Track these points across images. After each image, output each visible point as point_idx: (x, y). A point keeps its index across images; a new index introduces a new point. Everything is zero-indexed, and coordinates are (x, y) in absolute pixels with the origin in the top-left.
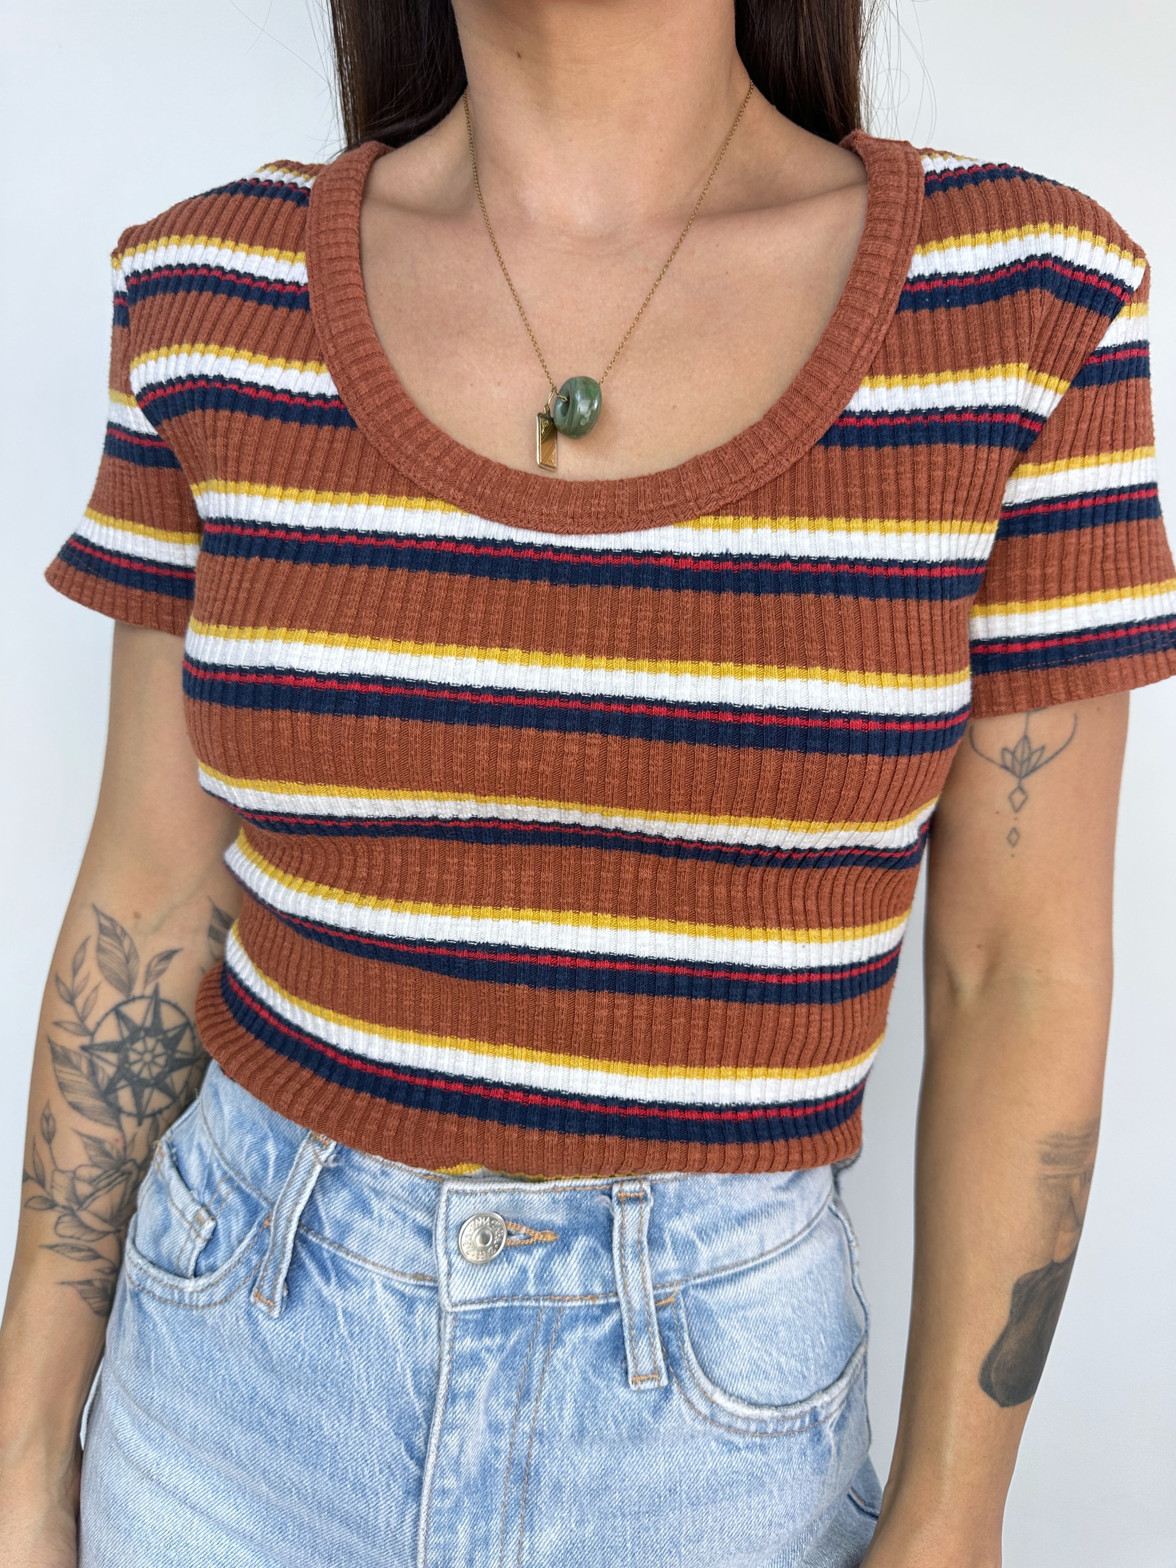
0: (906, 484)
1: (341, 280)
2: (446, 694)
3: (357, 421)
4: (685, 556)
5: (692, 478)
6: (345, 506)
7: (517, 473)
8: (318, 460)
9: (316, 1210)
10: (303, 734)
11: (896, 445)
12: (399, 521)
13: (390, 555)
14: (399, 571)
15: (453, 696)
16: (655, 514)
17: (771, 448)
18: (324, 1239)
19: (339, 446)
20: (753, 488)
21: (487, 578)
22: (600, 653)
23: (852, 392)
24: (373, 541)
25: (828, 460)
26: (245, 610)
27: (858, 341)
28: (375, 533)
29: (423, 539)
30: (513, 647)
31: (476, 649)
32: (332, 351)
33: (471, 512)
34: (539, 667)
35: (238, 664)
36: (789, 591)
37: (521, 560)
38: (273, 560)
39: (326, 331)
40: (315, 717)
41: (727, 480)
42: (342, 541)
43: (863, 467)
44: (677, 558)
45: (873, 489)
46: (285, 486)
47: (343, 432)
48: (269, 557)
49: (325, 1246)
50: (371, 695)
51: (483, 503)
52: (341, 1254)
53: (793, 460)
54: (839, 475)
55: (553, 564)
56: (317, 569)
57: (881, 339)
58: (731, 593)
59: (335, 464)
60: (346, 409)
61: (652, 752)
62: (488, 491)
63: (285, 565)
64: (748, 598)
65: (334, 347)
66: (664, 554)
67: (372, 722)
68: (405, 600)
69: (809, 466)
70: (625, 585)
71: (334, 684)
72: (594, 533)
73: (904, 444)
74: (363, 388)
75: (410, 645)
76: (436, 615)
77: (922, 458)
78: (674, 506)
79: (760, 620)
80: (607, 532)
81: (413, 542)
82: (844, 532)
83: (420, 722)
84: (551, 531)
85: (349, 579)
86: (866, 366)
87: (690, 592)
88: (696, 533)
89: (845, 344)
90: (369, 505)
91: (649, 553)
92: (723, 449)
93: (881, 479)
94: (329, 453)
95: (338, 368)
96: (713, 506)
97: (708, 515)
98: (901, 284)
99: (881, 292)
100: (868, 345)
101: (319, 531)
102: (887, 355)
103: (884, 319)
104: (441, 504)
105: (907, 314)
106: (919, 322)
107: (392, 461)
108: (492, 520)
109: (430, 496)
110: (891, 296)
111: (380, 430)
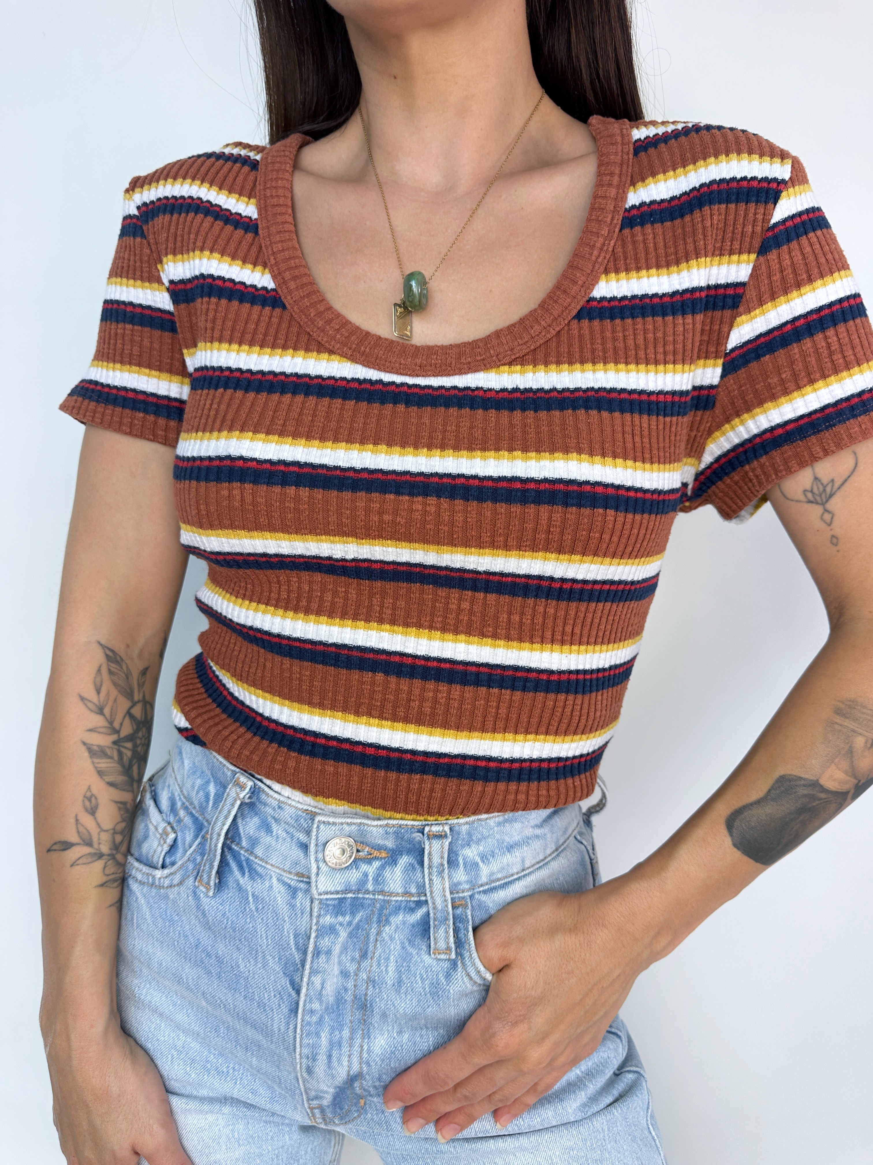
3: (287, 305)
4: (490, 390)
5: (495, 342)
6: (278, 357)
7: (386, 339)
8: (262, 329)
9: (238, 829)
10: (249, 499)
12: (312, 367)
13: (305, 389)
14: (311, 398)
15: (342, 474)
16: (472, 364)
17: (543, 323)
18: (242, 848)
19: (275, 320)
20: (532, 347)
21: (365, 403)
22: (436, 448)
23: (594, 285)
24: (295, 379)
25: (580, 328)
27: (595, 253)
28: (296, 374)
29: (326, 379)
31: (358, 445)
32: (273, 261)
33: (356, 363)
36: (556, 409)
37: (388, 392)
38: (232, 390)
39: (269, 248)
41: (516, 343)
42: (276, 379)
43: (602, 332)
44: (485, 391)
45: (609, 345)
46: (240, 344)
47: (278, 311)
48: (230, 388)
49: (242, 852)
50: (291, 473)
51: (364, 357)
52: (252, 858)
53: (558, 329)
54: (587, 337)
55: (407, 395)
56: (259, 396)
57: (610, 249)
58: (519, 411)
59: (272, 331)
60: (280, 297)
61: (469, 509)
62: (368, 350)
63: (239, 394)
64: (530, 414)
65: (275, 259)
66: (477, 389)
67: (291, 490)
68: (314, 416)
69: (569, 333)
70: (452, 407)
71: (268, 466)
72: (434, 376)
73: (628, 318)
74: (292, 285)
75: (317, 442)
76: (333, 424)
78: (484, 360)
79: (538, 427)
80: (441, 376)
81: (320, 380)
84: (406, 375)
85: (279, 402)
86: (602, 268)
87: (494, 411)
88: (497, 376)
89: (587, 256)
90: (293, 357)
91: (468, 388)
92: (513, 325)
93: (614, 339)
94: (269, 324)
95: (276, 272)
96: (507, 359)
97: (505, 365)
98: (621, 213)
99: (609, 220)
100: (603, 255)
101: (261, 372)
102: (615, 260)
103: (612, 236)
104: (338, 357)
105: (627, 231)
106: (633, 236)
107: (308, 330)
108: (369, 367)
109: (331, 352)
110: (615, 221)
111: (301, 311)
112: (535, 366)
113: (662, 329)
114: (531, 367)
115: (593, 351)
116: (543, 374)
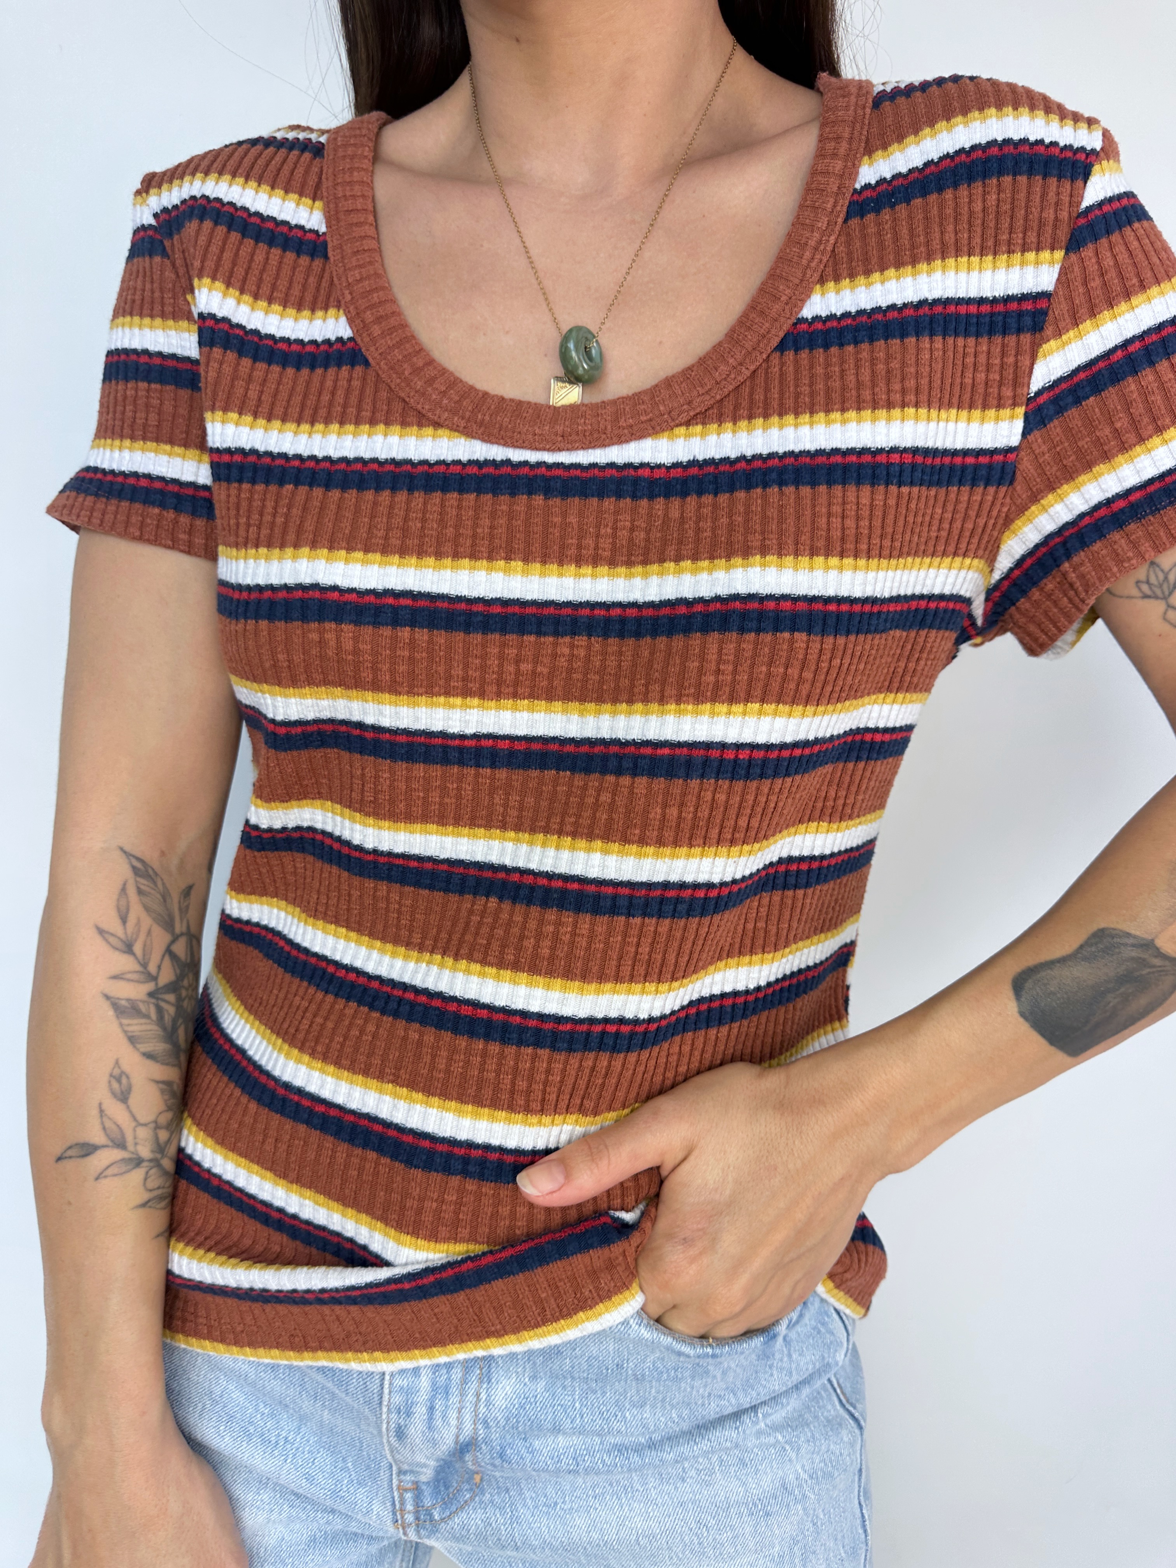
0: (851, 378)
1: (358, 232)
3: (371, 360)
4: (659, 466)
5: (665, 393)
6: (365, 437)
7: (512, 400)
8: (340, 398)
10: (347, 645)
11: (841, 345)
12: (412, 448)
13: (407, 480)
14: (416, 494)
16: (635, 428)
17: (731, 361)
19: (356, 383)
20: (718, 397)
21: (490, 496)
23: (803, 301)
25: (782, 364)
27: (808, 254)
28: (393, 460)
29: (434, 464)
32: (348, 297)
33: (473, 438)
34: (538, 576)
36: (741, 488)
37: (519, 477)
39: (343, 279)
40: (357, 629)
41: (695, 393)
42: (366, 469)
43: (811, 367)
44: (652, 468)
45: (820, 386)
46: (313, 423)
47: (359, 370)
50: (402, 607)
51: (482, 429)
53: (752, 368)
54: (790, 377)
55: (547, 480)
57: (829, 248)
58: (694, 496)
59: (354, 400)
60: (360, 350)
62: (487, 418)
63: (317, 492)
64: (708, 499)
65: (351, 293)
66: (643, 465)
67: (405, 633)
68: (424, 520)
69: (767, 373)
70: (608, 497)
71: (372, 599)
72: (583, 448)
73: (849, 344)
74: (376, 330)
76: (450, 531)
77: (865, 355)
78: (650, 420)
80: (594, 447)
81: (426, 467)
83: (443, 632)
84: (544, 449)
85: (375, 504)
86: (816, 276)
88: (670, 443)
89: (795, 259)
90: (386, 435)
91: (629, 466)
92: (690, 368)
93: (829, 376)
94: (348, 391)
95: (354, 314)
96: (684, 417)
97: (680, 425)
98: (849, 196)
99: (829, 206)
100: (818, 256)
101: (345, 460)
102: (836, 264)
103: (833, 230)
104: (447, 432)
105: (854, 221)
106: (864, 227)
107: (402, 395)
108: (492, 443)
109: (437, 425)
110: (838, 208)
111: (392, 368)
112: (720, 425)
113: (900, 356)
114: (716, 426)
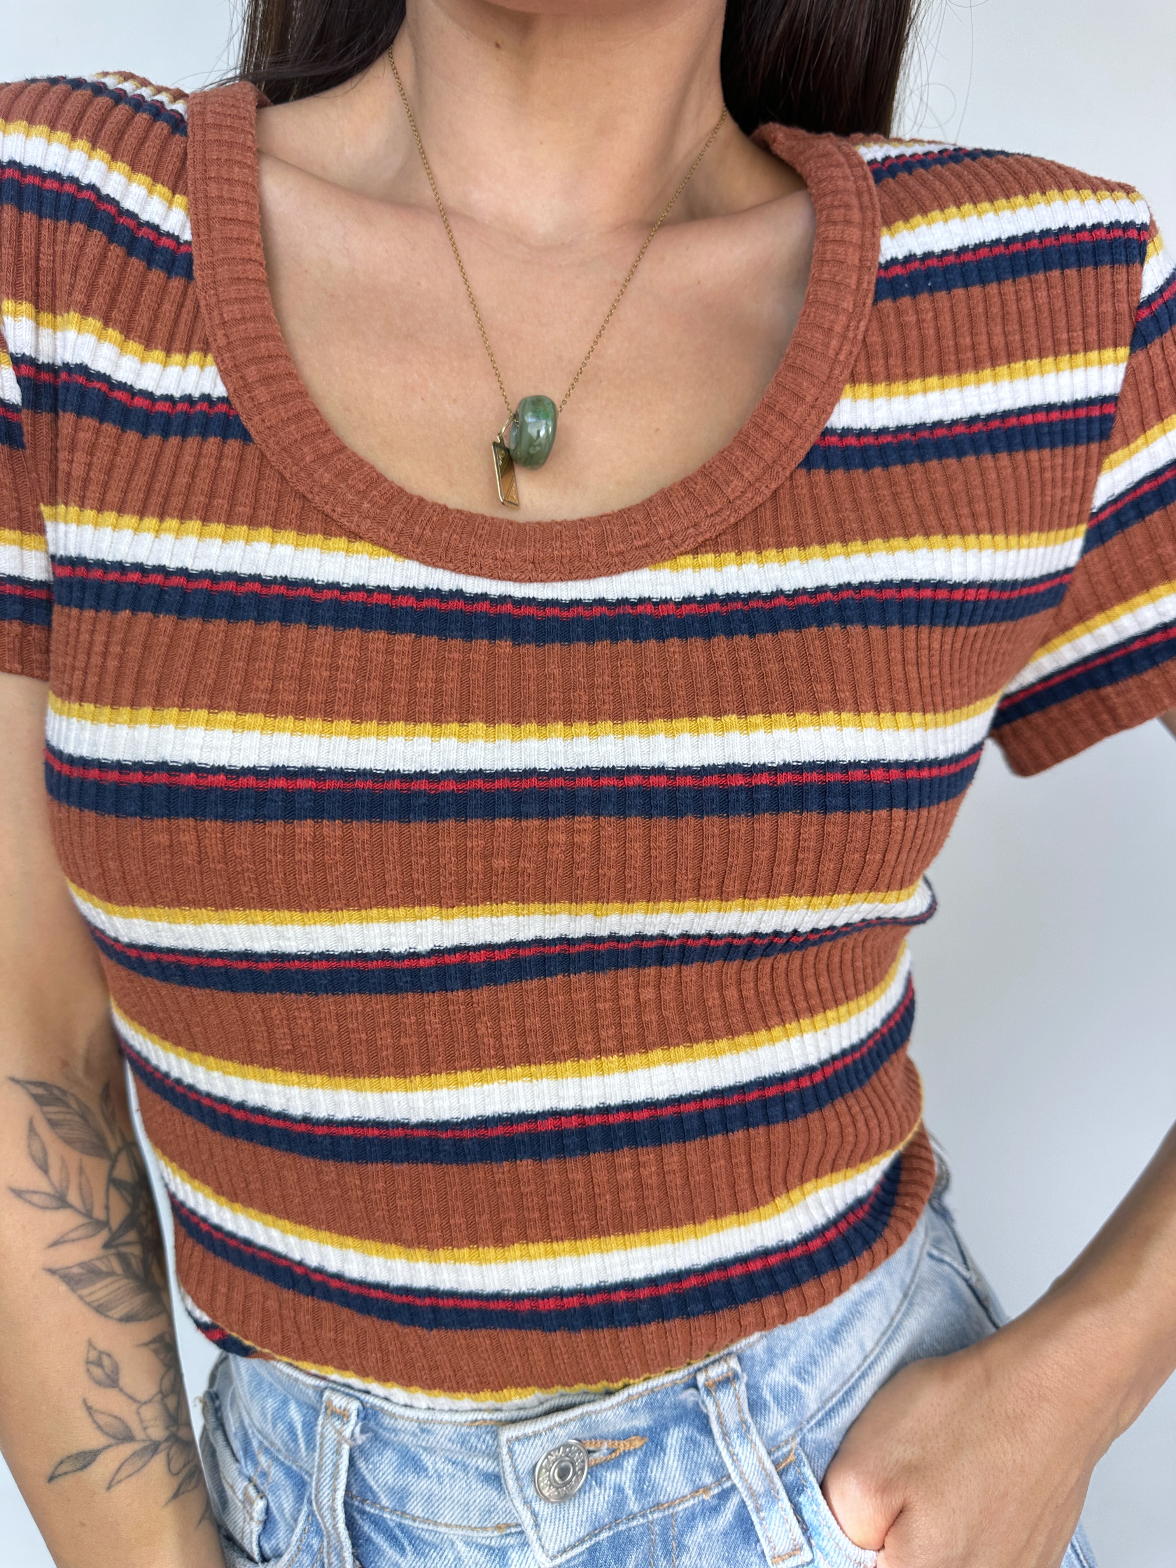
2: (396, 784)
3: (253, 433)
4: (665, 601)
6: (242, 543)
8: (203, 482)
9: (363, 1479)
10: (215, 850)
11: (886, 466)
13: (306, 610)
15: (405, 786)
16: (627, 555)
17: (746, 474)
19: (229, 465)
20: (732, 520)
21: (434, 638)
22: (580, 718)
23: (831, 407)
24: (283, 590)
25: (812, 486)
26: (117, 684)
27: (834, 343)
28: (285, 579)
29: (349, 589)
30: (474, 721)
31: (428, 726)
32: (222, 340)
33: (407, 557)
34: (508, 741)
35: (115, 758)
36: (788, 627)
38: (150, 615)
39: (215, 313)
40: (228, 827)
41: (702, 513)
42: (243, 589)
43: (852, 490)
46: (161, 517)
47: (234, 445)
48: (144, 610)
50: (300, 792)
51: (421, 547)
53: (773, 486)
56: (211, 627)
57: (860, 337)
58: (722, 637)
59: (225, 488)
60: (238, 416)
62: (427, 533)
63: (166, 622)
64: (742, 640)
65: (226, 336)
66: (642, 601)
67: (305, 828)
68: (333, 667)
71: (251, 781)
73: (896, 464)
74: (263, 394)
76: (375, 685)
77: (918, 476)
79: (759, 664)
80: (576, 579)
81: (337, 593)
82: (842, 557)
83: (366, 824)
84: (509, 579)
85: (255, 641)
86: (846, 374)
87: (676, 641)
88: (675, 575)
89: (819, 348)
90: (272, 545)
91: (623, 602)
92: (691, 478)
93: (876, 500)
94: (217, 474)
95: (230, 364)
96: (690, 544)
97: (686, 553)
98: (874, 270)
99: (853, 282)
100: (847, 347)
101: (209, 575)
102: (868, 358)
103: (862, 314)
104: (368, 547)
105: (887, 304)
106: (898, 313)
107: (302, 489)
108: (435, 566)
109: (354, 536)
110: (865, 286)
111: (283, 449)
112: (739, 554)
113: (961, 477)
115: (841, 523)
116: (756, 566)
